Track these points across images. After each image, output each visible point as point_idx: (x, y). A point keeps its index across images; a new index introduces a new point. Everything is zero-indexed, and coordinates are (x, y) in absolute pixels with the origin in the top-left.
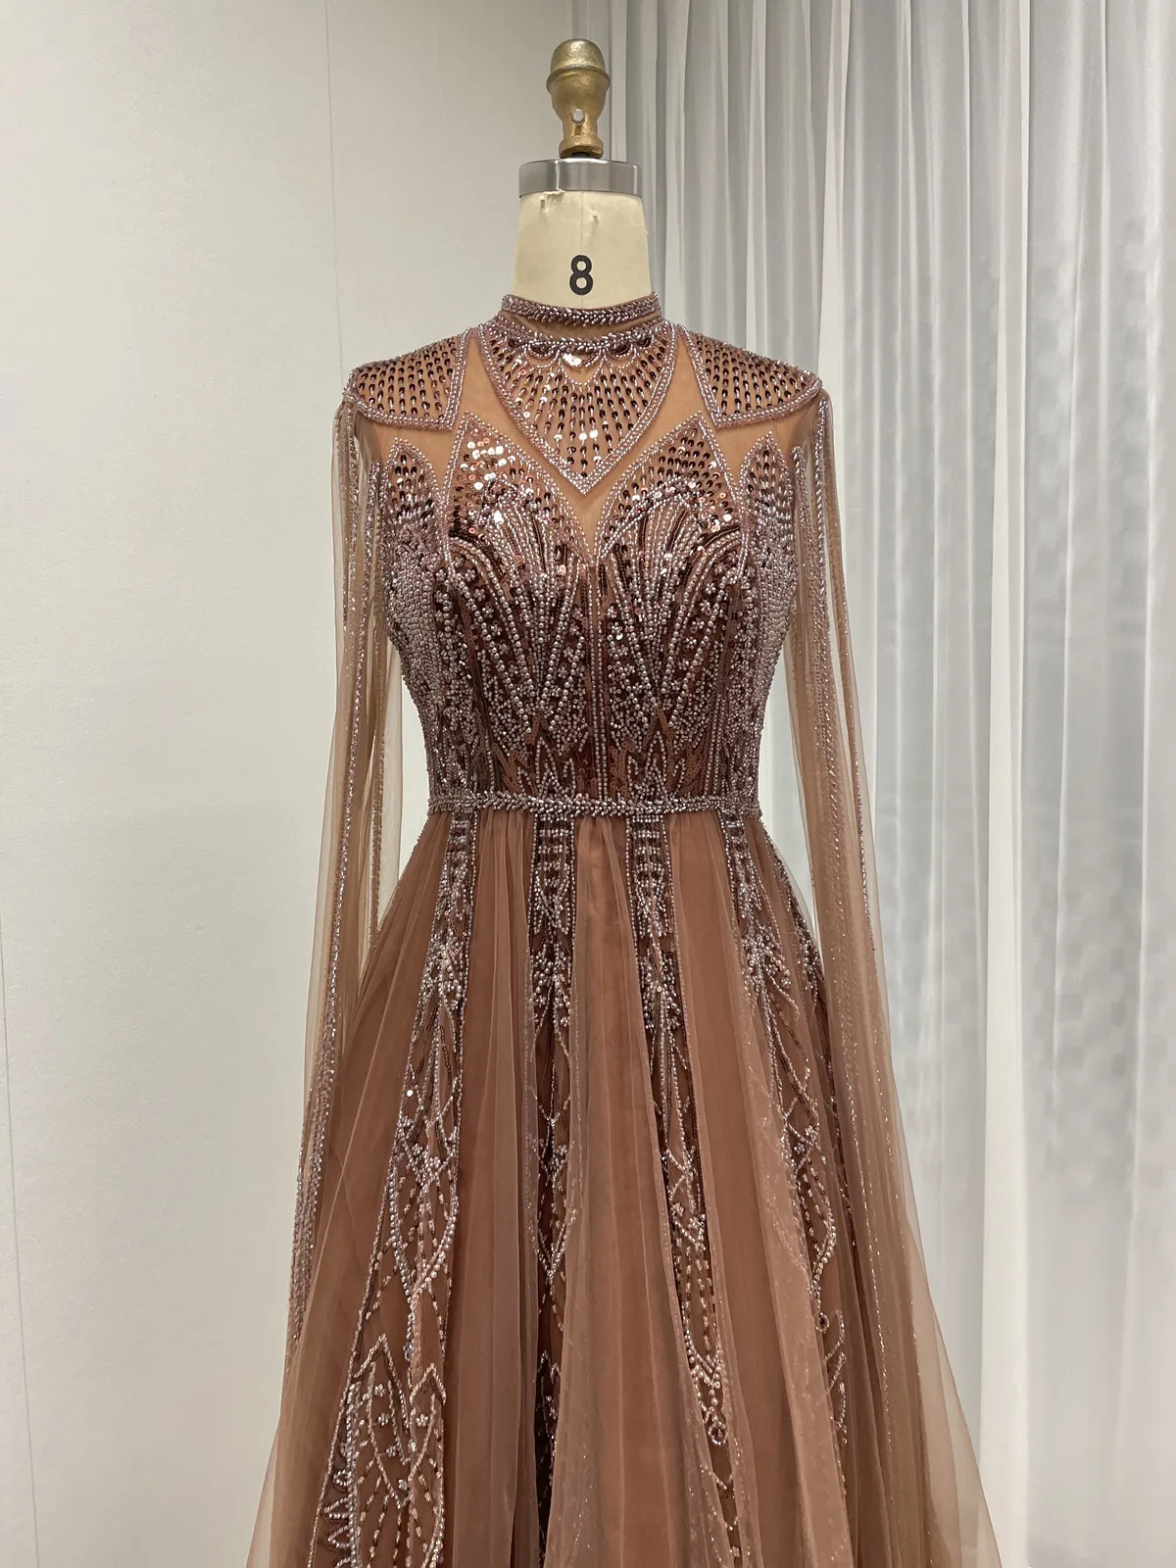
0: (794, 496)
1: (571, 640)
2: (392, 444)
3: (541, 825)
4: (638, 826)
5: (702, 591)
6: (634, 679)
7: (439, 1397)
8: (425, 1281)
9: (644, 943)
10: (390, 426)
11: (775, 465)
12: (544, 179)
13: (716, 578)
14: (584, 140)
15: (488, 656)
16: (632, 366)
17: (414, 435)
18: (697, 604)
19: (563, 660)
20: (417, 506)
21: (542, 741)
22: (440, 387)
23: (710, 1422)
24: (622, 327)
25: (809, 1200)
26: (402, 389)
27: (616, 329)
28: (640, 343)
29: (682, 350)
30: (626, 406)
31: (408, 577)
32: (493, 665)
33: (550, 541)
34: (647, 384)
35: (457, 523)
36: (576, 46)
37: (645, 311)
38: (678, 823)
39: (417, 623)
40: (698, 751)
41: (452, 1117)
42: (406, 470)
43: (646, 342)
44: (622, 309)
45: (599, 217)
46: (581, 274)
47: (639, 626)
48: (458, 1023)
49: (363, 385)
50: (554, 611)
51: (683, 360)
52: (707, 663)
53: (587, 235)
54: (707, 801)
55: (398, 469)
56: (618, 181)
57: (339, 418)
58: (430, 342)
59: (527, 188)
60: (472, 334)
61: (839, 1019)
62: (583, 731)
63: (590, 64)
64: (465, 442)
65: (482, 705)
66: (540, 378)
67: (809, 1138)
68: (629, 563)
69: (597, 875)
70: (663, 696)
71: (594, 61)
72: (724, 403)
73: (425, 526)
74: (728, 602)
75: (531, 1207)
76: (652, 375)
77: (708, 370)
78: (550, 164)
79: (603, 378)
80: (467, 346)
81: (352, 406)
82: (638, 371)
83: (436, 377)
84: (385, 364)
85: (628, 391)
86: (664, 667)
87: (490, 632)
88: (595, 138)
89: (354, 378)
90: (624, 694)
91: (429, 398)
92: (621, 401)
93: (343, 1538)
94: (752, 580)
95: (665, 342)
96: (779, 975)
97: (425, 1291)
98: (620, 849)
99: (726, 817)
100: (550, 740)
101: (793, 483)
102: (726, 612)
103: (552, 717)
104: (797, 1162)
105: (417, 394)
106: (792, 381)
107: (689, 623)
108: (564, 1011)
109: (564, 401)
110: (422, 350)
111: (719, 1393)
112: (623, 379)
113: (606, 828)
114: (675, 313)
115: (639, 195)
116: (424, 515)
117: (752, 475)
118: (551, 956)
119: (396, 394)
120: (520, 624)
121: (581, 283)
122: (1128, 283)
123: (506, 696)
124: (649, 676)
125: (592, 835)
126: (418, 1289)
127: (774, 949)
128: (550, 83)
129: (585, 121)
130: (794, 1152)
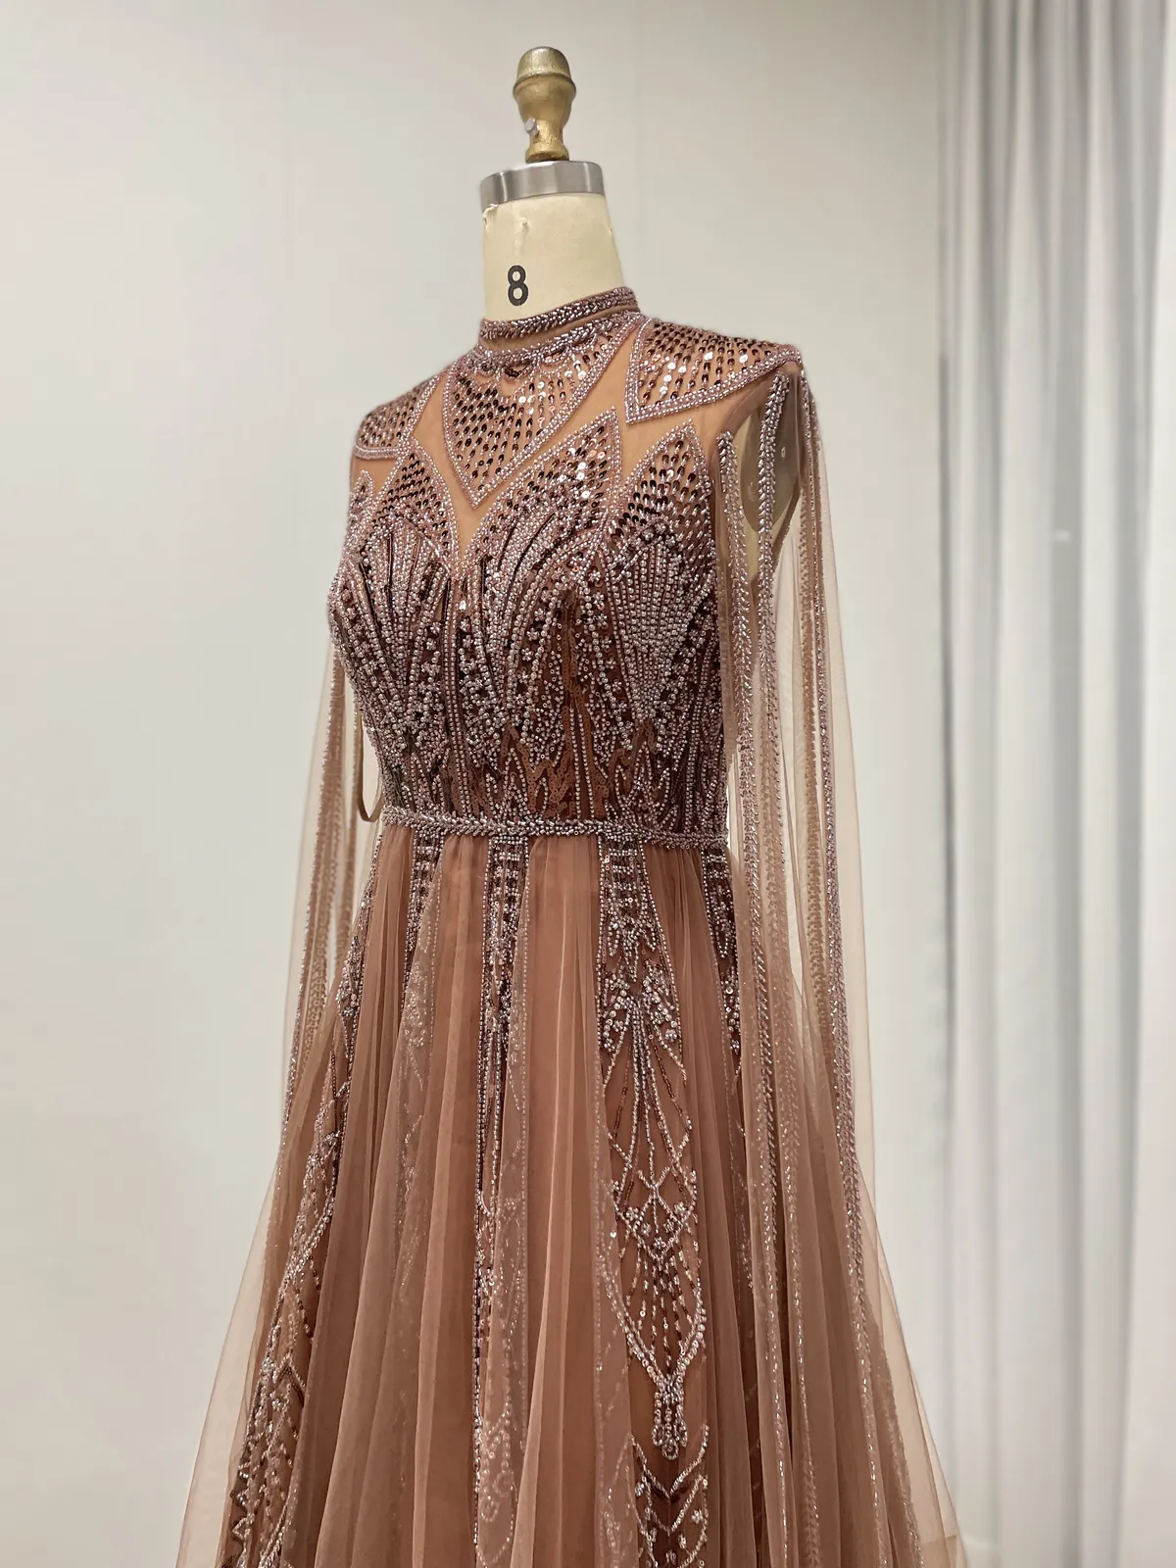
1: (426, 656)
4: (501, 846)
5: (537, 601)
11: (686, 455)
13: (551, 585)
16: (563, 369)
18: (533, 612)
19: (422, 676)
28: (578, 344)
29: (628, 344)
40: (561, 771)
43: (586, 342)
45: (529, 223)
50: (410, 627)
51: (624, 354)
52: (546, 675)
54: (581, 826)
55: (357, 500)
70: (510, 711)
72: (647, 394)
74: (561, 610)
86: (507, 681)
90: (475, 710)
99: (612, 844)
100: (420, 758)
101: (714, 473)
102: (561, 620)
103: (418, 734)
107: (526, 633)
109: (491, 415)
117: (651, 470)
121: (517, 294)
124: (495, 689)
128: (518, 90)
129: (543, 128)
130: (662, 1229)
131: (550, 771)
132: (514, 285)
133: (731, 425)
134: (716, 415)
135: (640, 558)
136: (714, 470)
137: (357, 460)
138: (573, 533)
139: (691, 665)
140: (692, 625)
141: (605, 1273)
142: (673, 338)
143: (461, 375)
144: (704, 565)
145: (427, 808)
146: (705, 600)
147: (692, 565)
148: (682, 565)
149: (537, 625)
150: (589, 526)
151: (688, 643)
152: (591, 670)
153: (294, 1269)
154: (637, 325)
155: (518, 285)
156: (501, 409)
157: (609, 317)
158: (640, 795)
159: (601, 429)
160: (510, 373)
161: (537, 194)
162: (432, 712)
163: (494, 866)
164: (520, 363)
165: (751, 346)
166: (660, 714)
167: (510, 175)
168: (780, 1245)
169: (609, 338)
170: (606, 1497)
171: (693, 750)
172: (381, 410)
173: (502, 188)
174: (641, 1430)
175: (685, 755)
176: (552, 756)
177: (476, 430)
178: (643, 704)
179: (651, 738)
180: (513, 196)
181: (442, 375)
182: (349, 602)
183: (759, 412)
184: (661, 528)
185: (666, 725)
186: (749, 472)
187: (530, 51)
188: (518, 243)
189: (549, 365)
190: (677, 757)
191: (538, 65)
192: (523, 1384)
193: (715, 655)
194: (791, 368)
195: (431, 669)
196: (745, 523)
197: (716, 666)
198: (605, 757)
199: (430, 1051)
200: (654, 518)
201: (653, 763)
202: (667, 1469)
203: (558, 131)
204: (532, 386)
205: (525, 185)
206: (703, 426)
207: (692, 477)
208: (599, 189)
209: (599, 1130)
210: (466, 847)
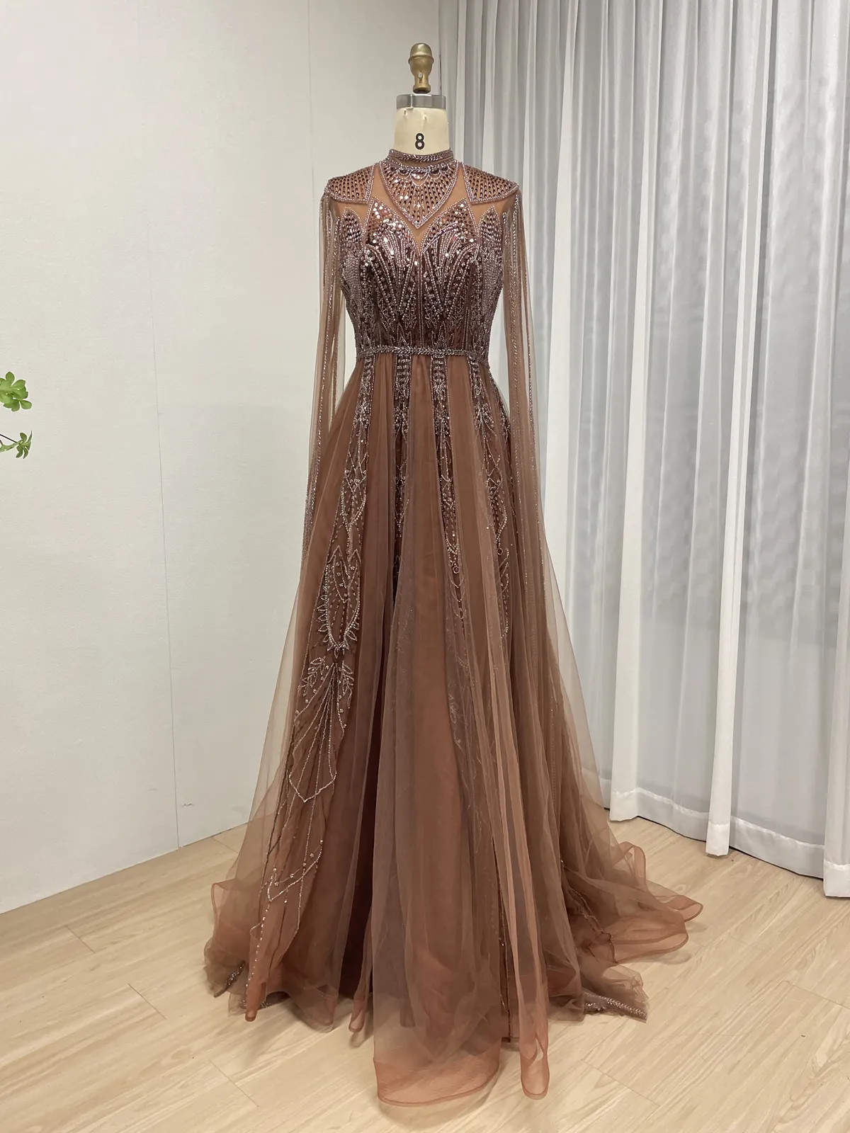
0: (502, 232)
1: (410, 284)
2: (344, 210)
3: (399, 358)
4: (435, 359)
5: (460, 266)
6: (434, 299)
7: (358, 561)
8: (354, 520)
9: (436, 403)
10: (343, 202)
11: (494, 219)
12: (407, 102)
13: (466, 260)
14: (423, 85)
15: (380, 290)
16: (440, 179)
17: (353, 206)
18: (458, 270)
19: (408, 292)
20: (353, 233)
21: (399, 324)
22: (363, 187)
23: (453, 566)
24: (437, 162)
25: (497, 507)
26: (348, 188)
27: (433, 163)
28: (443, 169)
29: (461, 172)
30: (436, 195)
31: (351, 261)
32: (381, 294)
33: (404, 246)
34: (445, 186)
35: (369, 239)
36: (420, 46)
37: (447, 156)
38: (452, 360)
39: (352, 278)
40: (459, 330)
41: (365, 466)
42: (350, 219)
43: (446, 169)
44: (436, 155)
45: (427, 118)
46: (420, 141)
47: (436, 279)
48: (367, 433)
49: (333, 186)
50: (405, 273)
51: (460, 176)
53: (422, 125)
54: (463, 352)
55: (346, 220)
56: (436, 102)
57: (322, 200)
58: (360, 169)
59: (399, 106)
60: (377, 165)
61: (515, 446)
62: (415, 320)
63: (426, 54)
64: (373, 209)
65: (378, 311)
66: (403, 183)
67: (498, 483)
68: (433, 255)
69: (419, 377)
70: (445, 306)
71: (427, 52)
72: (476, 194)
73: (357, 241)
74: (470, 270)
75: (393, 502)
76: (447, 182)
77: (470, 181)
78: (409, 96)
79: (427, 183)
80: (374, 170)
81: (328, 195)
82: (442, 181)
83: (362, 183)
84: (342, 178)
85: (437, 189)
86: (445, 295)
87: (380, 280)
88: (427, 83)
89: (329, 183)
90: (430, 306)
91: (359, 191)
92: (434, 192)
93: (324, 618)
94: (480, 262)
95: (453, 169)
96: (490, 423)
97: (354, 524)
98: (428, 368)
99: (471, 360)
100: (403, 324)
101: (502, 227)
102: (469, 274)
103: (403, 315)
104: (493, 492)
105: (354, 189)
106: (505, 186)
107: (455, 277)
108: (406, 427)
109: (412, 192)
110: (356, 172)
111: (457, 556)
112: (436, 184)
113: (423, 359)
114: (459, 157)
115: (445, 108)
116: (356, 237)
117: (485, 223)
118: (401, 408)
119: (346, 190)
121: (420, 145)
122: (703, 141)
123: (386, 306)
125: (418, 361)
126: (351, 523)
127: (488, 414)
128: (410, 62)
129: (423, 77)
130: (492, 489)
131: (456, 330)
132: (418, 141)
133: (505, 210)
134: (500, 205)
143: (388, 172)
145: (403, 345)
149: (460, 275)
158: (479, 343)
161: (426, 106)
162: (410, 306)
163: (434, 366)
166: (486, 313)
176: (457, 325)
178: (485, 308)
179: (484, 321)
187: (417, 44)
195: (412, 290)
198: (473, 326)
200: (490, 241)
201: (483, 332)
206: (497, 210)
210: (421, 359)
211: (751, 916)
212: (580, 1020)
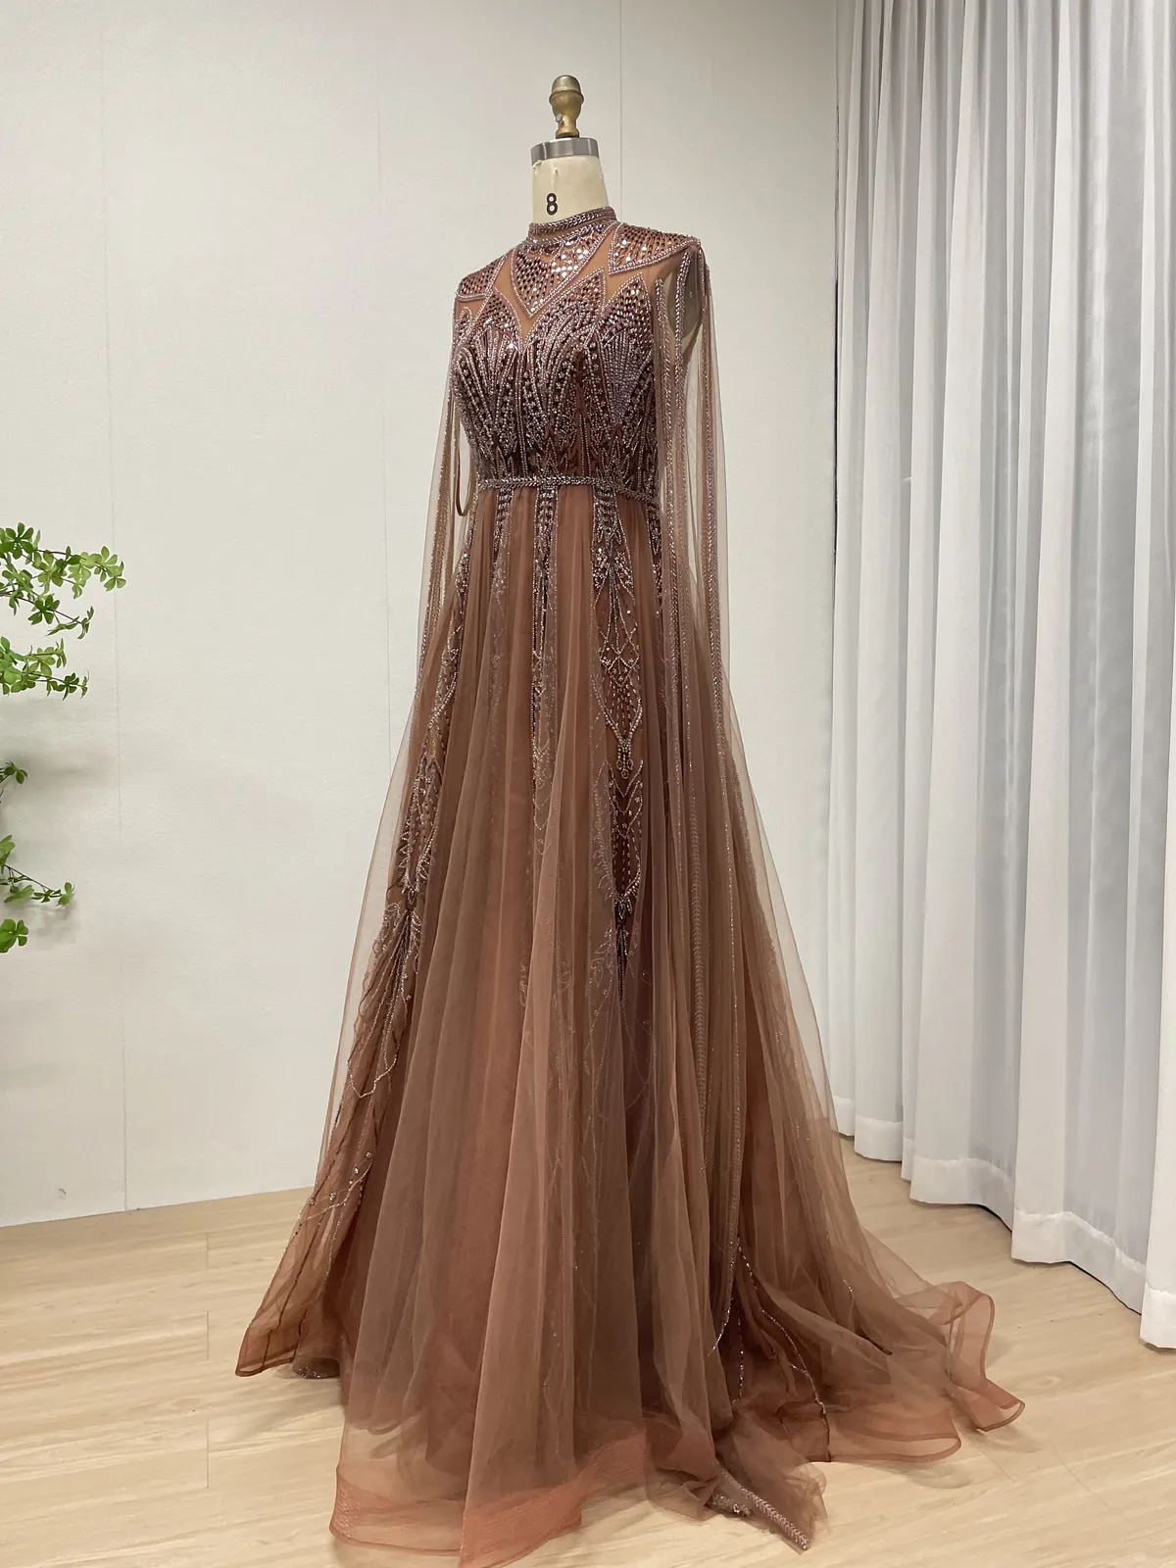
0: (652, 307)
3: (500, 495)
4: (542, 491)
5: (565, 358)
7: (437, 772)
10: (466, 302)
13: (571, 350)
21: (498, 449)
22: (489, 278)
23: (536, 778)
29: (611, 235)
32: (475, 410)
36: (563, 80)
38: (567, 491)
40: (574, 449)
42: (464, 322)
45: (559, 171)
47: (537, 381)
48: (463, 599)
51: (608, 240)
54: (583, 479)
62: (516, 440)
63: (570, 88)
67: (630, 665)
69: (520, 519)
70: (550, 417)
71: (573, 86)
72: (621, 261)
74: (576, 362)
86: (548, 401)
87: (471, 391)
97: (434, 721)
98: (533, 505)
99: (601, 491)
101: (650, 300)
102: (576, 367)
103: (501, 435)
104: (624, 678)
107: (559, 376)
111: (542, 764)
113: (527, 493)
117: (621, 297)
120: (482, 384)
121: (552, 208)
123: (482, 428)
125: (521, 497)
128: (552, 99)
129: (565, 119)
130: (622, 673)
131: (569, 450)
132: (550, 204)
133: (662, 276)
134: (655, 271)
135: (615, 338)
136: (653, 299)
137: (459, 302)
138: (582, 326)
139: (640, 399)
140: (641, 378)
141: (596, 689)
142: (634, 233)
143: (519, 254)
144: (647, 347)
145: (504, 476)
146: (649, 364)
147: (641, 345)
148: (636, 344)
149: (564, 370)
150: (590, 322)
151: (639, 387)
152: (590, 394)
153: (438, 709)
154: (615, 227)
155: (552, 203)
156: (543, 270)
157: (600, 222)
158: (614, 466)
159: (596, 278)
160: (547, 250)
161: (562, 155)
162: (508, 422)
163: (540, 502)
164: (553, 246)
165: (673, 237)
166: (624, 424)
167: (548, 145)
168: (680, 686)
169: (600, 233)
170: (594, 784)
171: (642, 448)
172: (473, 276)
173: (543, 152)
174: (612, 760)
175: (638, 449)
176: (570, 441)
177: (529, 281)
178: (617, 416)
179: (620, 434)
180: (550, 156)
181: (509, 254)
182: (465, 367)
183: (677, 271)
184: (626, 325)
185: (628, 430)
186: (671, 301)
187: (559, 78)
188: (553, 181)
189: (568, 247)
190: (633, 449)
191: (563, 87)
192: (556, 737)
193: (653, 398)
194: (694, 248)
195: (508, 399)
196: (668, 327)
197: (654, 403)
198: (597, 442)
199: (508, 594)
200: (622, 320)
201: (621, 450)
202: (623, 783)
203: (573, 122)
204: (560, 257)
205: (556, 150)
206: (647, 278)
207: (642, 302)
208: (596, 153)
209: (592, 625)
210: (525, 493)
211: (1139, 1453)
212: (700, 1517)
